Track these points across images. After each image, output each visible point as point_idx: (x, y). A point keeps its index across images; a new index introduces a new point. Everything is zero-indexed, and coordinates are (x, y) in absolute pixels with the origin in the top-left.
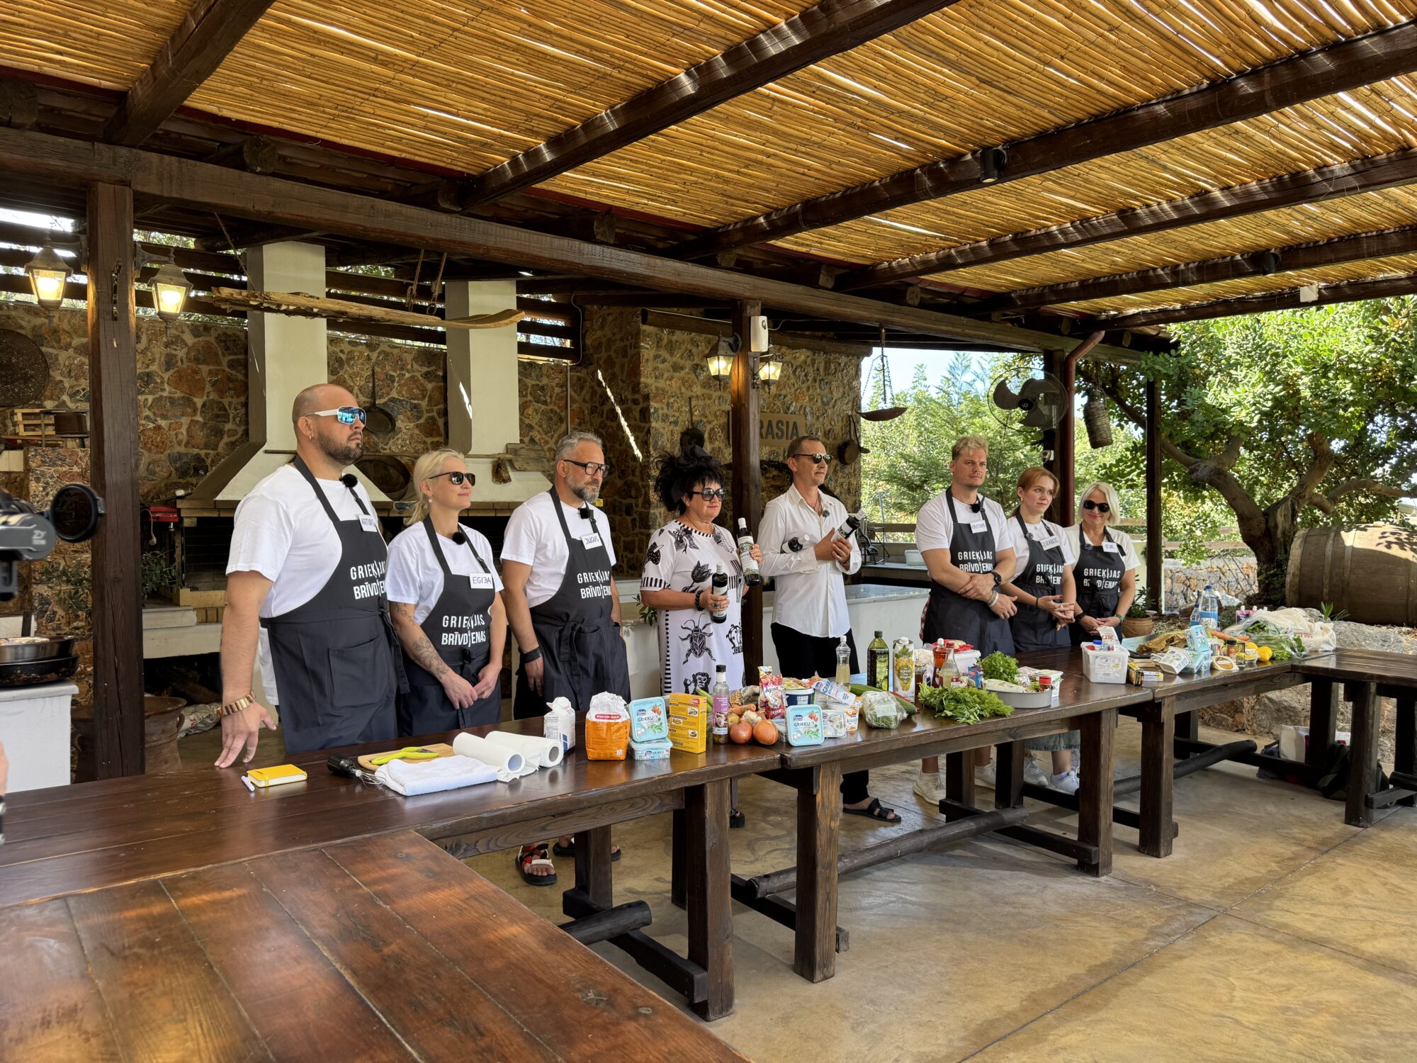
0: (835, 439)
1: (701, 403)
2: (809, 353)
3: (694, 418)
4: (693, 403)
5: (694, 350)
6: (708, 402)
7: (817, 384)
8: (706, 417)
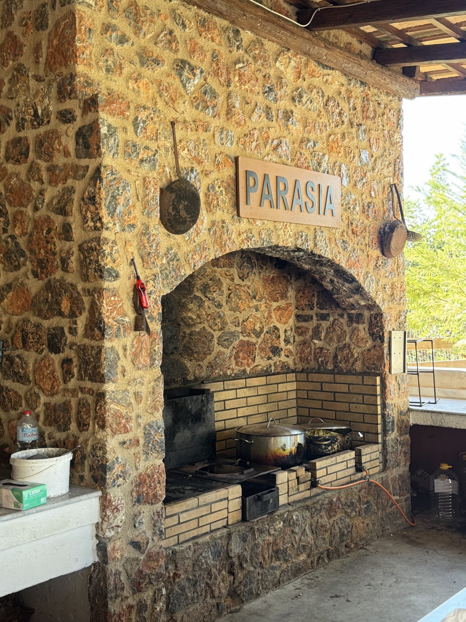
0: (375, 218)
1: (191, 135)
2: (343, 80)
3: (181, 162)
4: (179, 134)
5: (178, 32)
6: (203, 135)
7: (354, 130)
8: (200, 163)
